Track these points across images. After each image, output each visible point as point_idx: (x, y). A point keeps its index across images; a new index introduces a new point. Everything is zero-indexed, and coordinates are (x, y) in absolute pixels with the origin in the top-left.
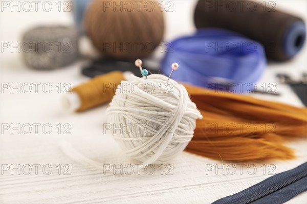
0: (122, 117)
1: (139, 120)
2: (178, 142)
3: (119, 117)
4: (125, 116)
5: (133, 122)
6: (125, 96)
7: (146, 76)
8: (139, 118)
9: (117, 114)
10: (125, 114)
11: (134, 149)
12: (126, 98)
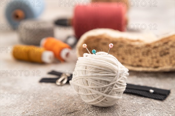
0: (85, 81)
1: (97, 81)
2: (120, 91)
3: (83, 81)
4: (87, 79)
5: (93, 82)
6: (85, 67)
7: (95, 53)
8: (96, 80)
9: (82, 79)
10: (87, 78)
11: (94, 100)
12: (86, 69)
